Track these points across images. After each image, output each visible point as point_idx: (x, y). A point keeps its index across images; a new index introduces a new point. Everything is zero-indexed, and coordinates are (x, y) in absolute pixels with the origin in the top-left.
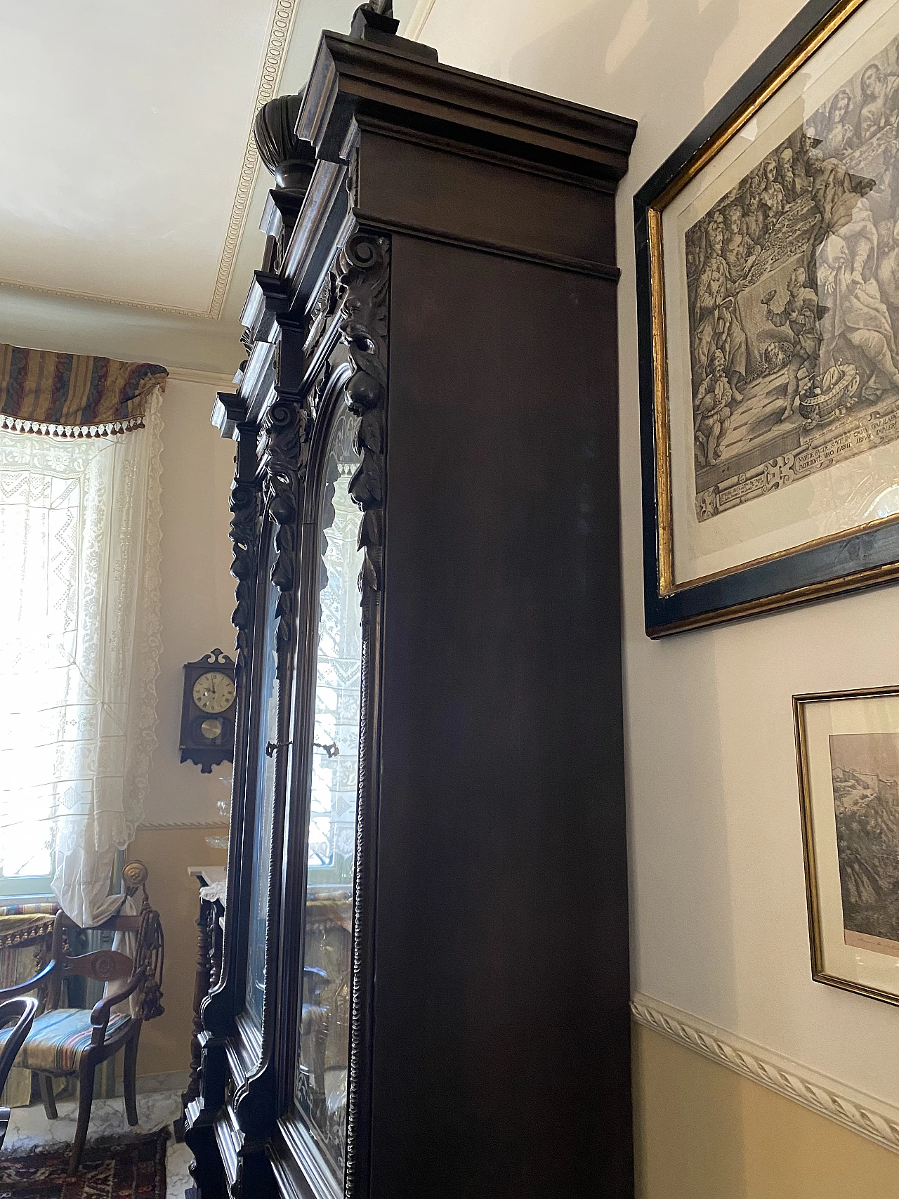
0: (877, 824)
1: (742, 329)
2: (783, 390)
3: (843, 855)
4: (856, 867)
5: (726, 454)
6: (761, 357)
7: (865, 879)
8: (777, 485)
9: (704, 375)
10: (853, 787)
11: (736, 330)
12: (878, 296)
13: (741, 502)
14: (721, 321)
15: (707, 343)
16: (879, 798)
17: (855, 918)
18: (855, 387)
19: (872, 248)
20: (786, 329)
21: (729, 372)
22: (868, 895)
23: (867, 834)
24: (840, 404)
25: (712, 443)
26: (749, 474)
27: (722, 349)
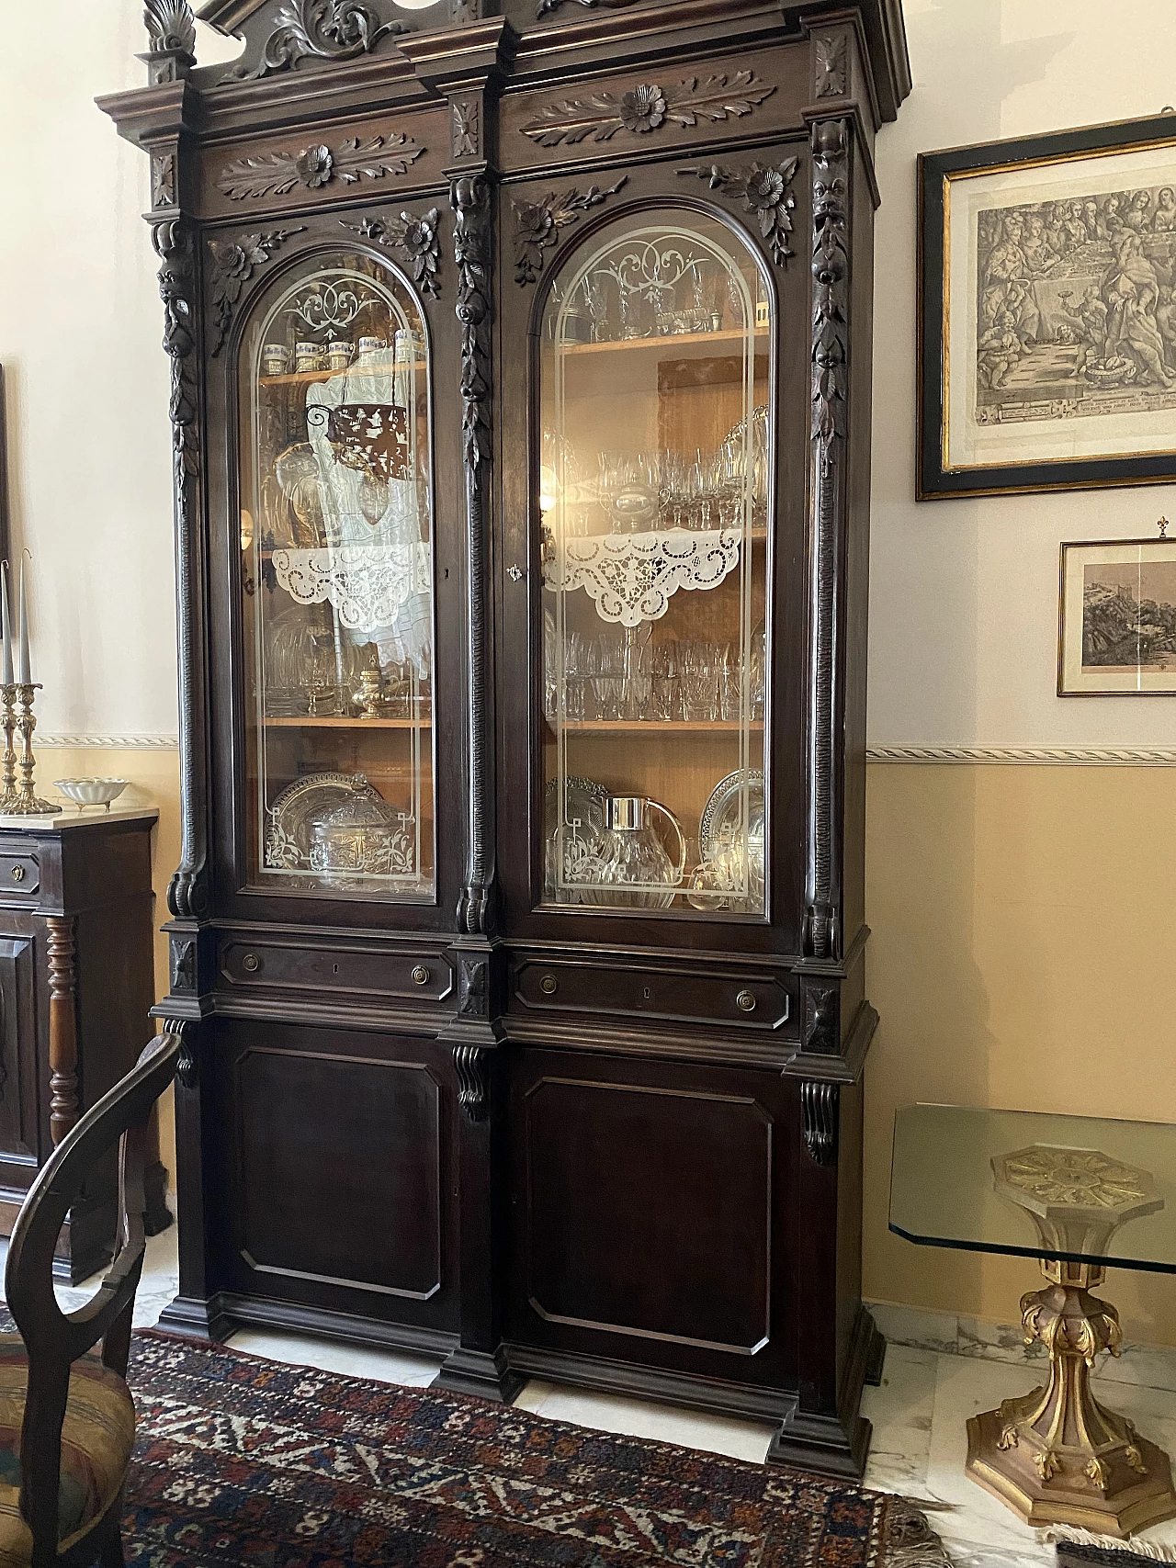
0: (1114, 610)
1: (1036, 306)
2: (1074, 358)
3: (1086, 628)
4: (1096, 633)
5: (1010, 386)
6: (1054, 331)
7: (1101, 638)
8: (1060, 417)
9: (991, 325)
10: (1099, 592)
11: (1030, 305)
12: (1156, 327)
13: (1025, 420)
14: (1013, 293)
15: (997, 303)
16: (1118, 597)
17: (1092, 659)
18: (1132, 374)
19: (1154, 298)
20: (1079, 320)
21: (1019, 330)
22: (1102, 645)
23: (1107, 615)
24: (1121, 381)
25: (996, 376)
26: (1033, 404)
27: (1014, 313)
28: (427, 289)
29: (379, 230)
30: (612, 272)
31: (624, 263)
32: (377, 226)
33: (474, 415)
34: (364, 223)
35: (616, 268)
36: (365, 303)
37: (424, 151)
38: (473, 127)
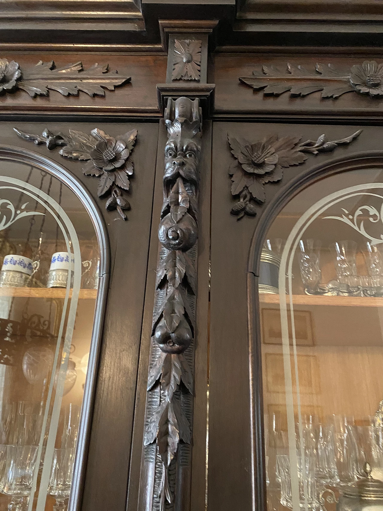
28: (113, 207)
29: (60, 142)
30: (345, 220)
31: (358, 212)
32: (60, 138)
33: (173, 373)
34: (45, 134)
35: (351, 217)
36: (25, 214)
37: (128, 83)
38: (196, 58)
